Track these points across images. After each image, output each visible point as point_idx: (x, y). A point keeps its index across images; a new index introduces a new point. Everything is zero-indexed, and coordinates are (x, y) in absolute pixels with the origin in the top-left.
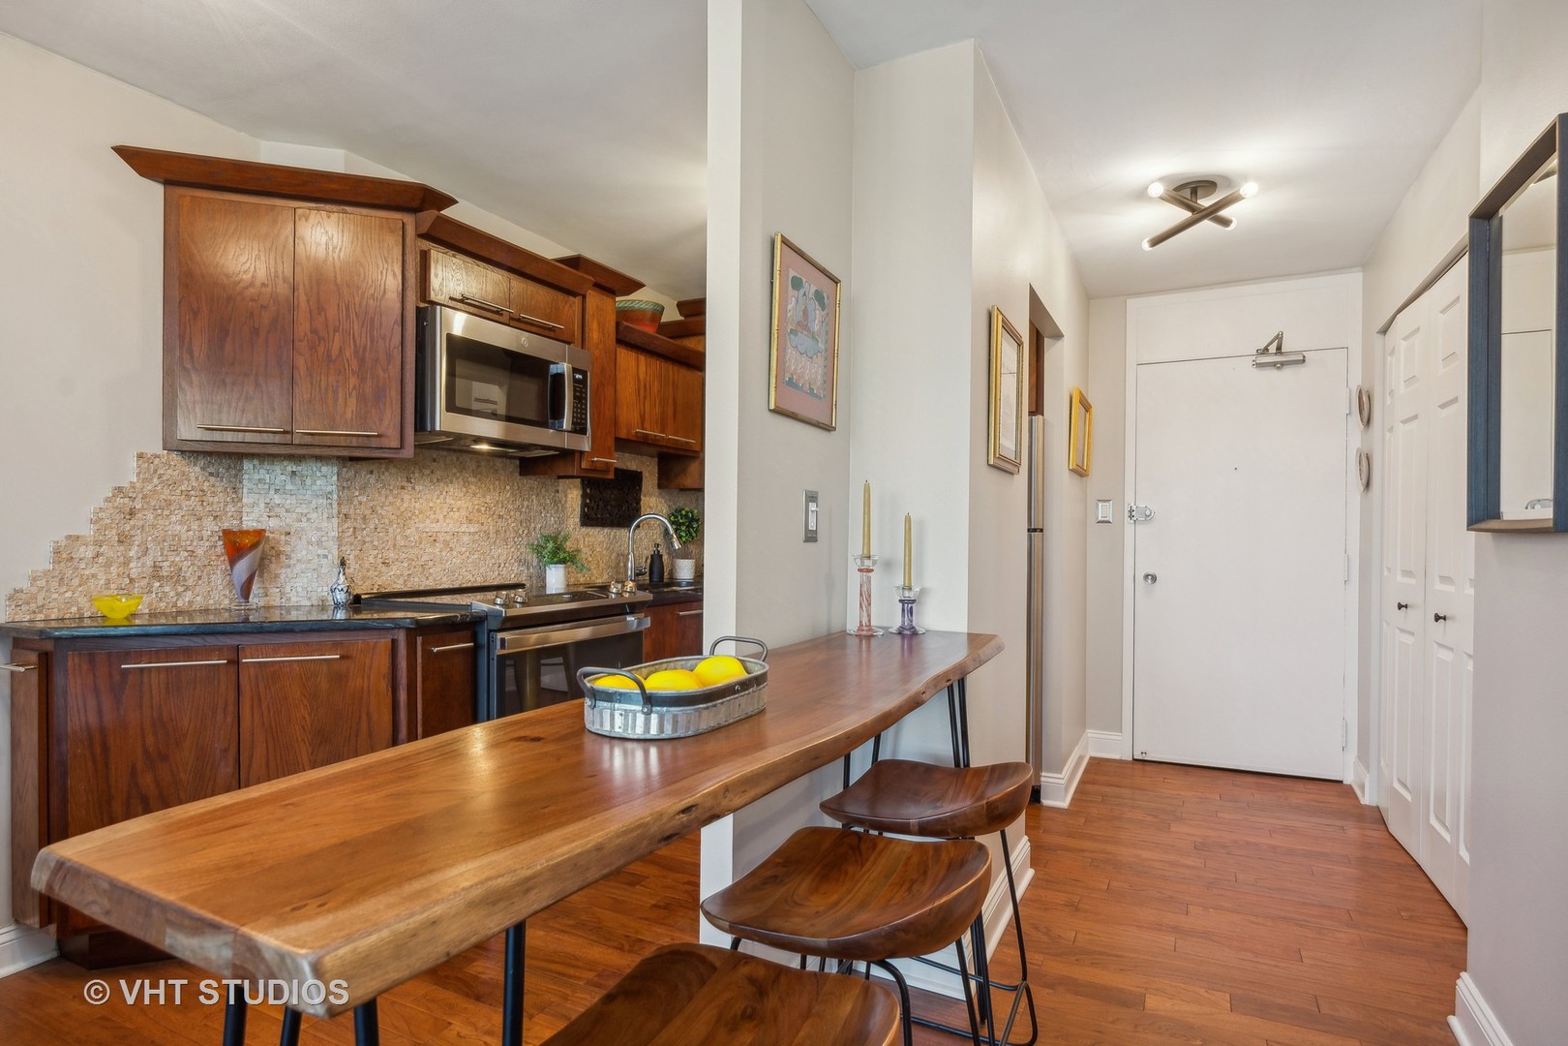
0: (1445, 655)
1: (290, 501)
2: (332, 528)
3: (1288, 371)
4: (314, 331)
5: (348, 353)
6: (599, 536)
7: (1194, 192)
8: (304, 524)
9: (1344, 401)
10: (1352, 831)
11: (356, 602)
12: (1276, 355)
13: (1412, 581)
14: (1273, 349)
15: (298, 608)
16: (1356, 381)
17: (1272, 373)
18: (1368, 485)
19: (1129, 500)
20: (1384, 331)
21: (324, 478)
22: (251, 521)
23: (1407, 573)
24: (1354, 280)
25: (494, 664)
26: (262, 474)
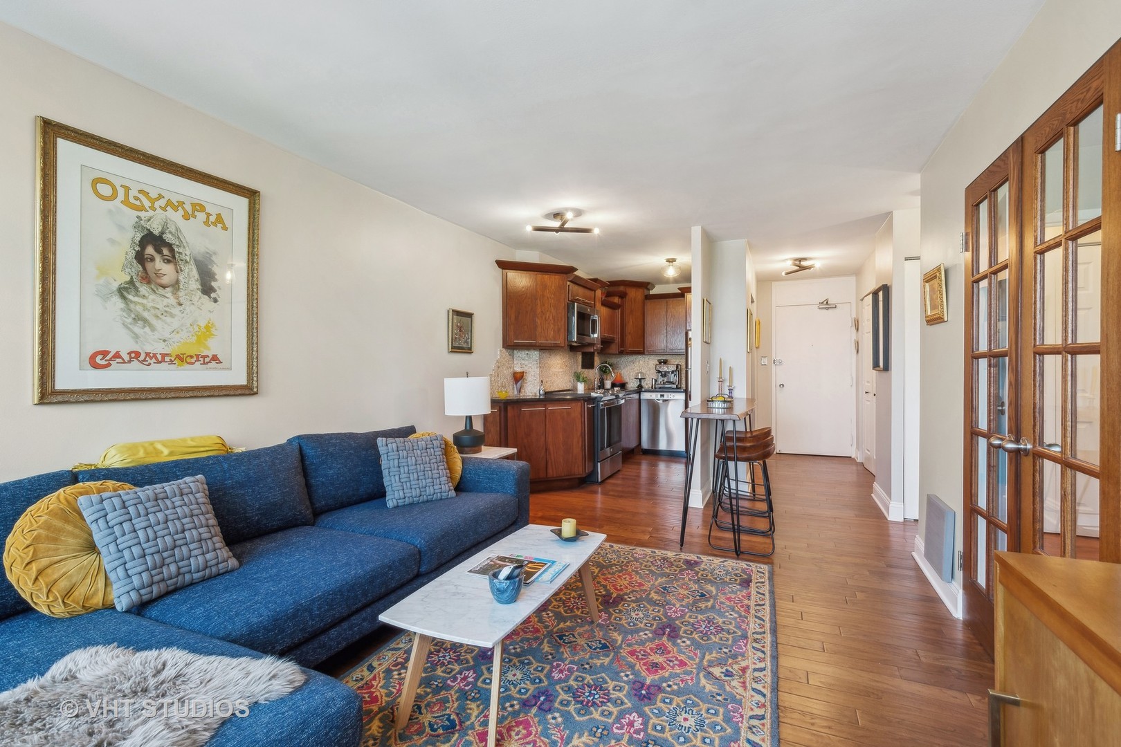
0: (868, 403)
1: (526, 363)
2: (538, 371)
3: (830, 311)
4: (542, 312)
5: (551, 318)
6: (586, 371)
7: (800, 261)
8: (530, 370)
9: (850, 322)
10: (854, 468)
11: (546, 393)
12: (826, 305)
13: (869, 384)
14: (825, 303)
15: (529, 396)
16: (854, 316)
17: (825, 311)
18: (858, 352)
19: (773, 357)
20: (862, 300)
21: (535, 354)
22: (518, 369)
23: (868, 382)
24: (853, 279)
25: (599, 412)
26: (519, 354)
